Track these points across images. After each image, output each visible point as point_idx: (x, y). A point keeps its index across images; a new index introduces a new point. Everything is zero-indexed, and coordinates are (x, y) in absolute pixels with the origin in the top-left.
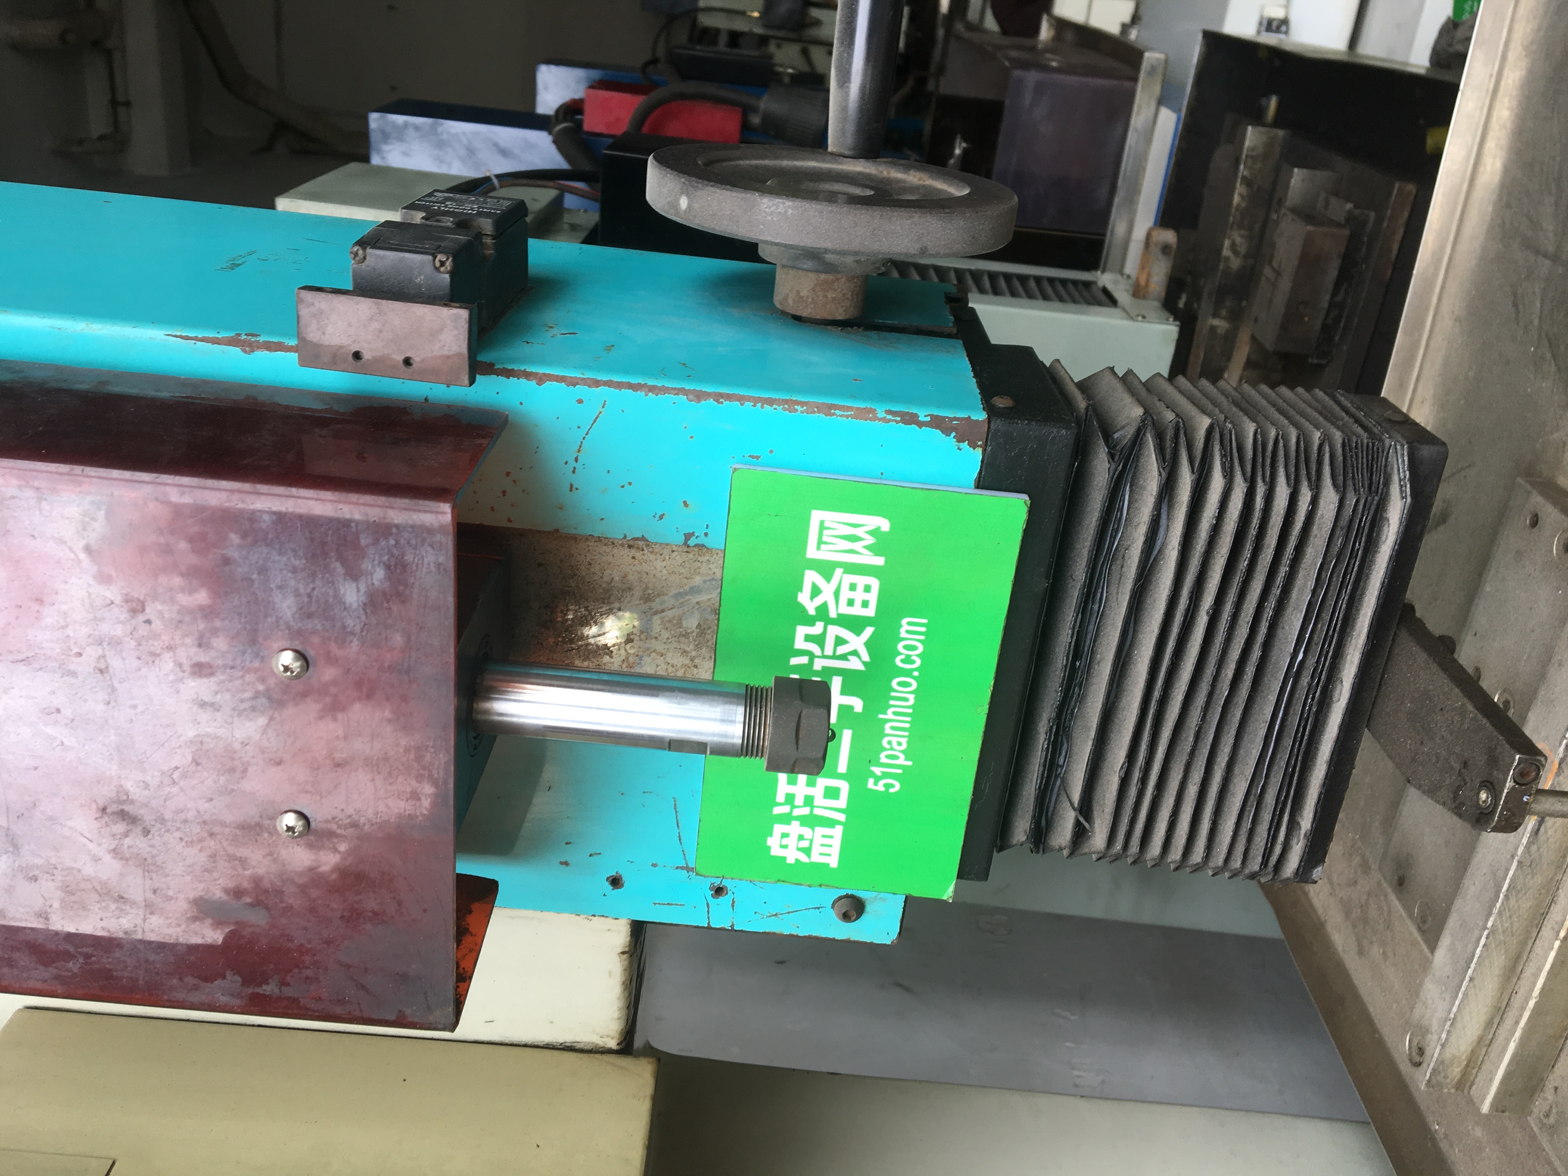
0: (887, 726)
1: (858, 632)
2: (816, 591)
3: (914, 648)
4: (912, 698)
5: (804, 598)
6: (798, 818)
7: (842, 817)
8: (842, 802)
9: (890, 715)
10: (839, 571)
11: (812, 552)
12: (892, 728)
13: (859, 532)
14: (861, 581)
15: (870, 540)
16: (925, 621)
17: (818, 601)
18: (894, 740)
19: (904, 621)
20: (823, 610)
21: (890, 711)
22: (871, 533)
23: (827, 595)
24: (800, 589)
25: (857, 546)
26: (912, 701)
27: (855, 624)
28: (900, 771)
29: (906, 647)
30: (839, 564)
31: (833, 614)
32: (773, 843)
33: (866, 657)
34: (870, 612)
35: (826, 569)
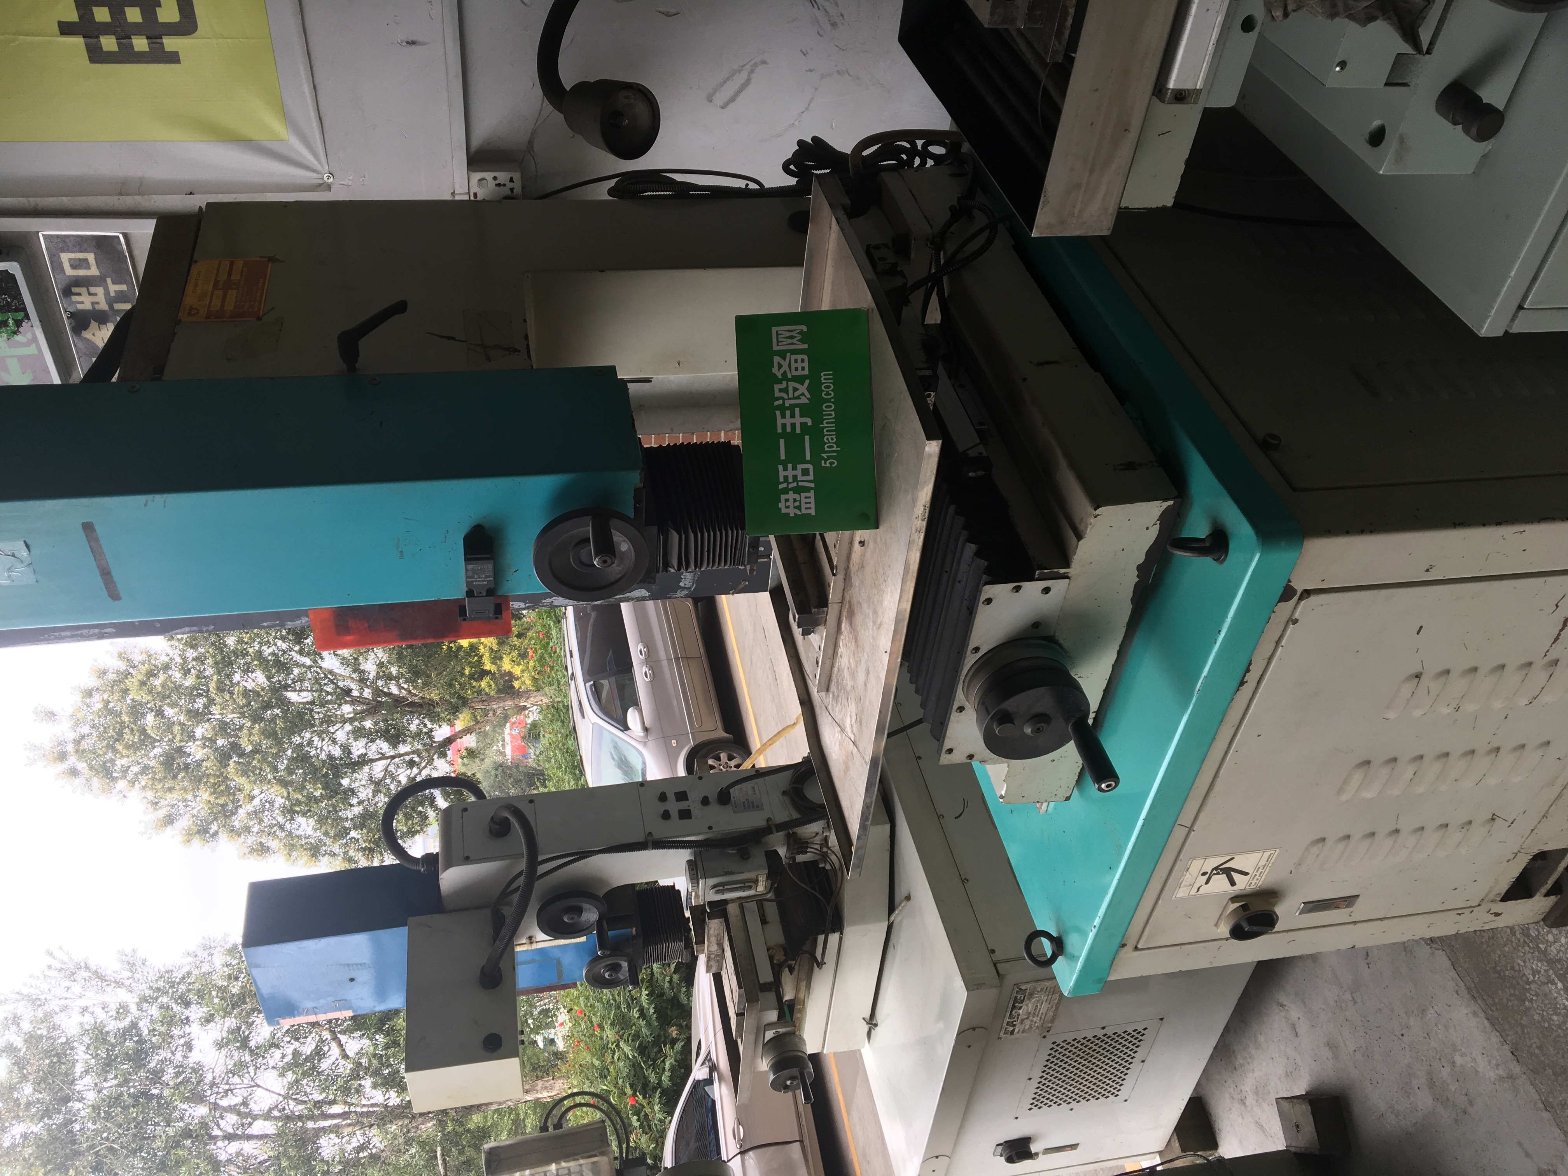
0: (825, 430)
1: (802, 383)
2: (780, 366)
3: (830, 387)
4: (833, 413)
5: (775, 370)
6: (792, 489)
7: (812, 485)
8: (811, 477)
9: (825, 424)
10: (788, 354)
11: (775, 348)
13: (794, 334)
14: (799, 357)
15: (799, 337)
16: (831, 372)
17: (782, 370)
18: (829, 437)
19: (822, 374)
20: (784, 374)
22: (799, 333)
23: (785, 367)
24: (773, 366)
25: (794, 341)
27: (800, 380)
28: (835, 454)
29: (826, 387)
30: (788, 351)
31: (790, 376)
32: (782, 505)
33: (808, 396)
34: (806, 372)
35: (782, 354)
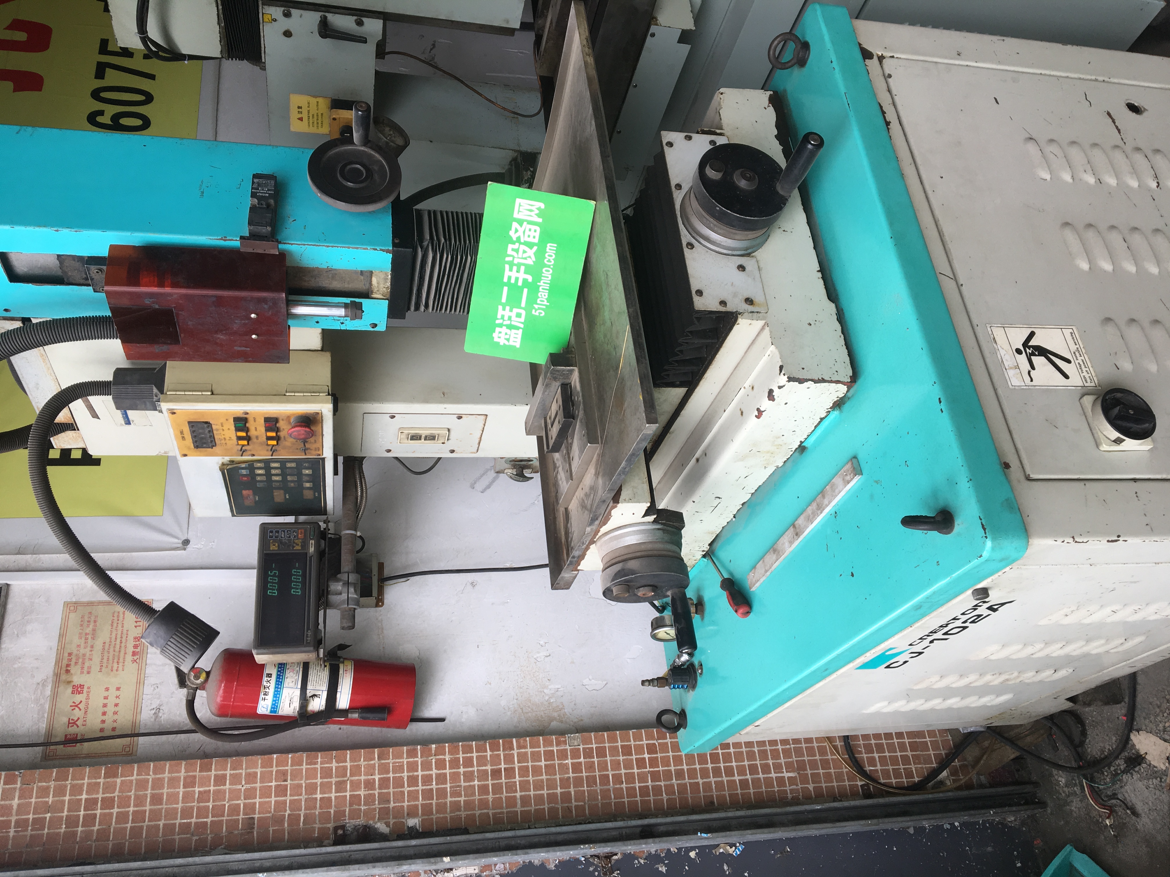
0: (541, 288)
1: (531, 248)
2: (516, 231)
3: (551, 256)
4: (550, 276)
5: (512, 233)
6: (505, 325)
7: (522, 326)
8: (522, 319)
9: (541, 283)
10: (525, 223)
11: (516, 215)
12: (543, 289)
13: (533, 208)
14: (533, 227)
15: (537, 212)
16: (556, 245)
17: (517, 235)
18: (543, 294)
19: (548, 245)
20: (519, 238)
21: (542, 282)
22: (538, 209)
23: (520, 233)
24: (511, 230)
25: (532, 214)
26: (550, 278)
27: (530, 245)
28: (544, 307)
29: (549, 256)
30: (526, 221)
31: (522, 241)
32: (495, 335)
33: (534, 259)
34: (536, 241)
35: (520, 222)
